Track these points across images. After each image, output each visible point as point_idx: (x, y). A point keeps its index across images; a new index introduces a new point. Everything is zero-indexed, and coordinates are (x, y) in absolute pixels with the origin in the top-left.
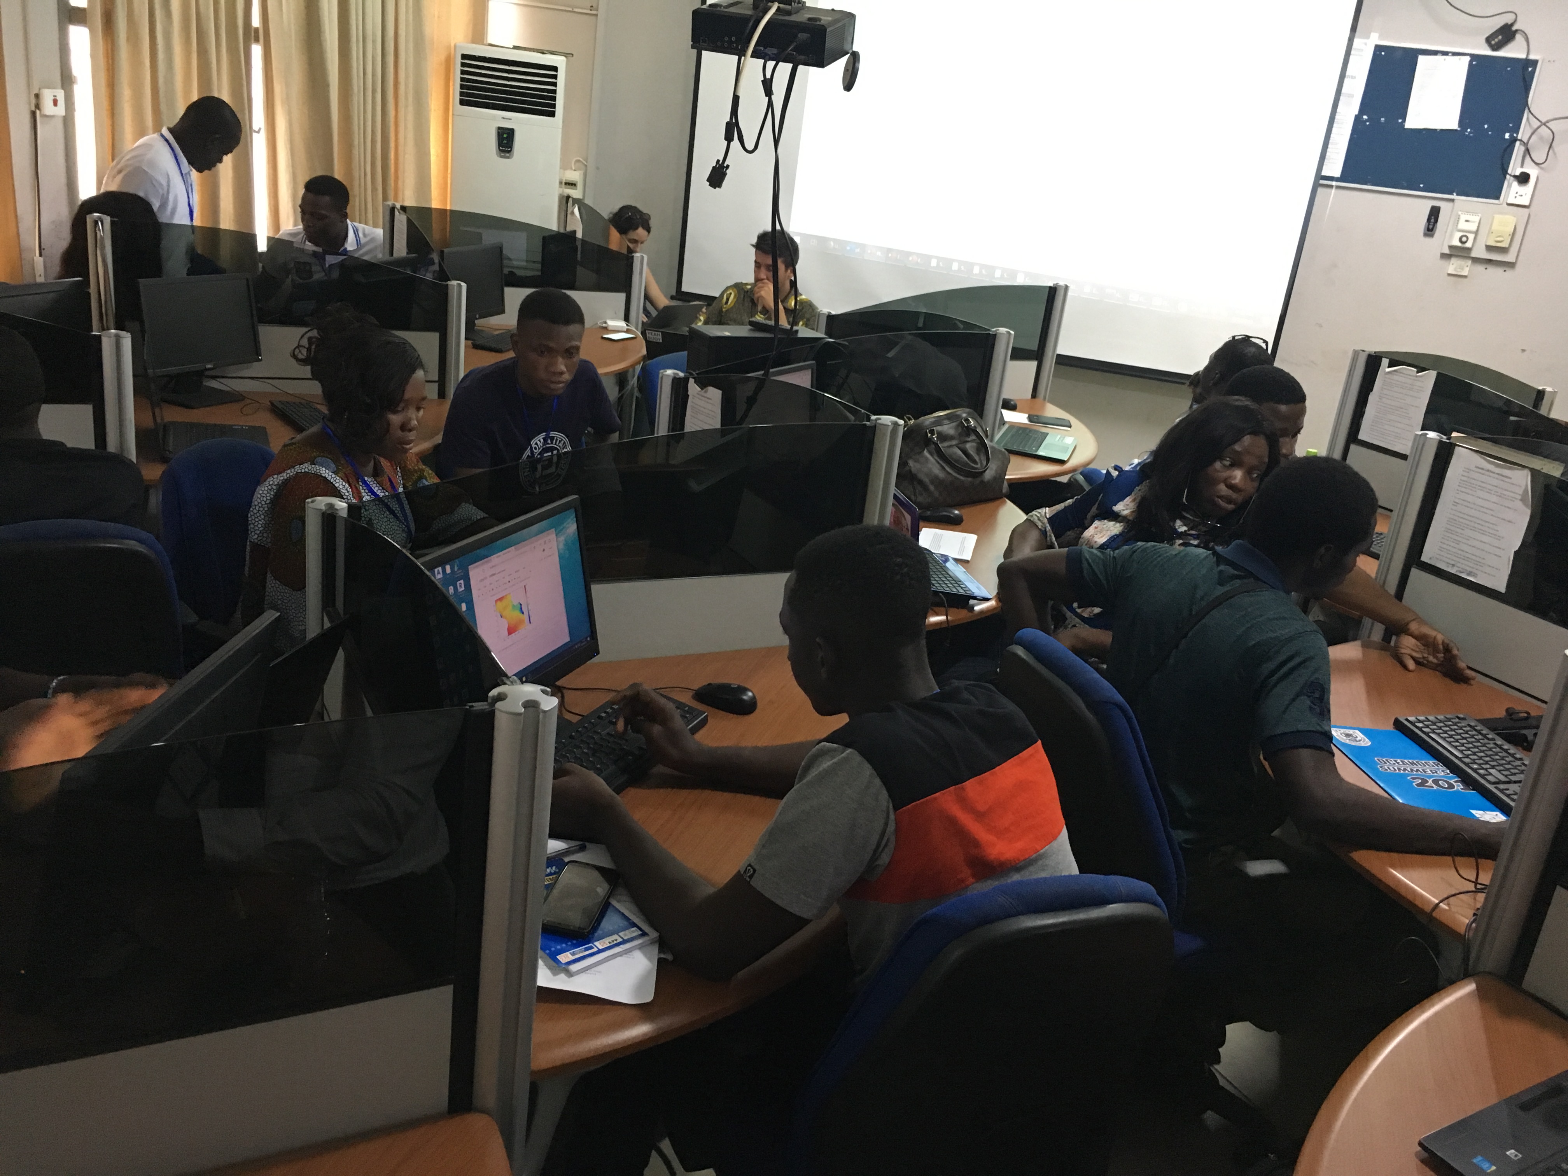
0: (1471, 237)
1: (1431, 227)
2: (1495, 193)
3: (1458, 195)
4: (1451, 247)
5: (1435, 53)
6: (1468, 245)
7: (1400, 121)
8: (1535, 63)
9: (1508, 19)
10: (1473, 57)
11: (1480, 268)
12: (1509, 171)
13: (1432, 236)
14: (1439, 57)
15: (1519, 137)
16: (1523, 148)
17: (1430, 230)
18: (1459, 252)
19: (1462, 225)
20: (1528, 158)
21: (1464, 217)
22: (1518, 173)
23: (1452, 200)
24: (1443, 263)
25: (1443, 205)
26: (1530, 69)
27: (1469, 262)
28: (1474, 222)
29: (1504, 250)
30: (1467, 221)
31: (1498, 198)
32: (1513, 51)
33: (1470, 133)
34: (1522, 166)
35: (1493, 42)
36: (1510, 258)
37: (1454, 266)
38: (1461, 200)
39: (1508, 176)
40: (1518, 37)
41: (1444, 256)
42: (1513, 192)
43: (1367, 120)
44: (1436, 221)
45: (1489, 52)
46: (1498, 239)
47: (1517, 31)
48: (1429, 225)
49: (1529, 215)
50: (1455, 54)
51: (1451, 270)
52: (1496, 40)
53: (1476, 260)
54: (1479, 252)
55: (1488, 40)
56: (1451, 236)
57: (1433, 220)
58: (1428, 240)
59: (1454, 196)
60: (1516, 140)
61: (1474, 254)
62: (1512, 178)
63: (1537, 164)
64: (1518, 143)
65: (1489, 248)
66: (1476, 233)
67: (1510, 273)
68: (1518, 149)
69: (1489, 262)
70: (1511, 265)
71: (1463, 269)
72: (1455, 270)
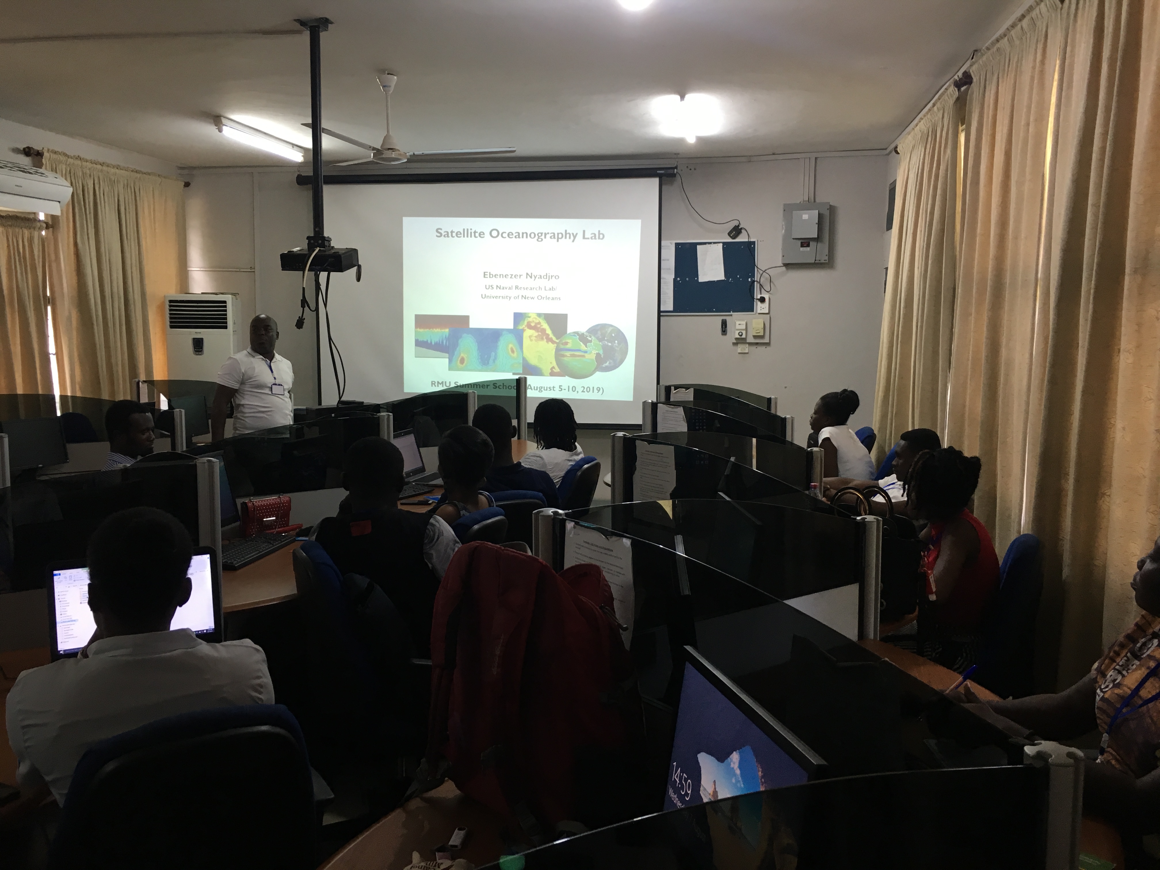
0: (744, 332)
1: (724, 330)
2: (750, 309)
3: (733, 312)
4: (736, 339)
5: (705, 243)
6: (744, 336)
7: (696, 279)
8: (754, 243)
9: (736, 223)
10: (724, 243)
11: (753, 348)
12: (755, 297)
13: (726, 334)
14: (707, 245)
15: (756, 280)
16: (758, 285)
17: (724, 331)
18: (740, 341)
19: (738, 327)
20: (763, 290)
21: (738, 323)
22: (759, 297)
23: (731, 315)
24: (735, 347)
25: (727, 318)
26: (752, 246)
27: (747, 345)
28: (743, 324)
29: (762, 337)
30: (739, 324)
31: (753, 311)
32: (742, 238)
33: (731, 281)
34: (761, 294)
35: (731, 235)
36: (766, 340)
37: (740, 348)
38: (735, 314)
39: (755, 300)
40: (743, 231)
41: (734, 344)
42: (760, 308)
43: (680, 281)
44: (726, 327)
45: (730, 240)
46: (757, 332)
47: (741, 228)
48: (722, 329)
49: (770, 317)
50: (714, 243)
51: (740, 351)
52: (733, 234)
53: (750, 344)
54: (750, 339)
55: (729, 234)
56: (735, 333)
57: (724, 327)
58: (724, 337)
59: (731, 313)
60: (754, 281)
61: (748, 341)
62: (757, 301)
63: (767, 292)
64: (756, 283)
65: (755, 337)
66: (746, 329)
67: (768, 348)
68: (756, 286)
69: (757, 344)
70: (768, 344)
71: (745, 349)
72: (741, 350)
